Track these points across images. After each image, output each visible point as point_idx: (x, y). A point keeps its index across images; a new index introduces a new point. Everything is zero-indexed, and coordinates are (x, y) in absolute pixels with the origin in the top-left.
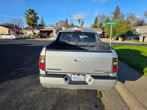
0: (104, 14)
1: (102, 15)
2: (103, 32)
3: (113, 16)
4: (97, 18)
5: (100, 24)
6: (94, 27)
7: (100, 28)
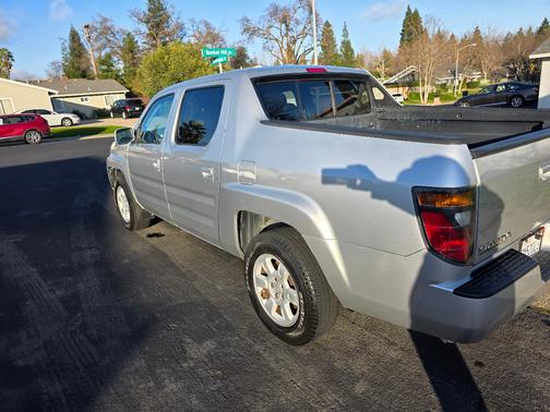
0: (105, 20)
1: (98, 26)
2: (127, 95)
3: (144, 28)
4: (74, 36)
5: (103, 62)
6: (75, 76)
7: (106, 78)
